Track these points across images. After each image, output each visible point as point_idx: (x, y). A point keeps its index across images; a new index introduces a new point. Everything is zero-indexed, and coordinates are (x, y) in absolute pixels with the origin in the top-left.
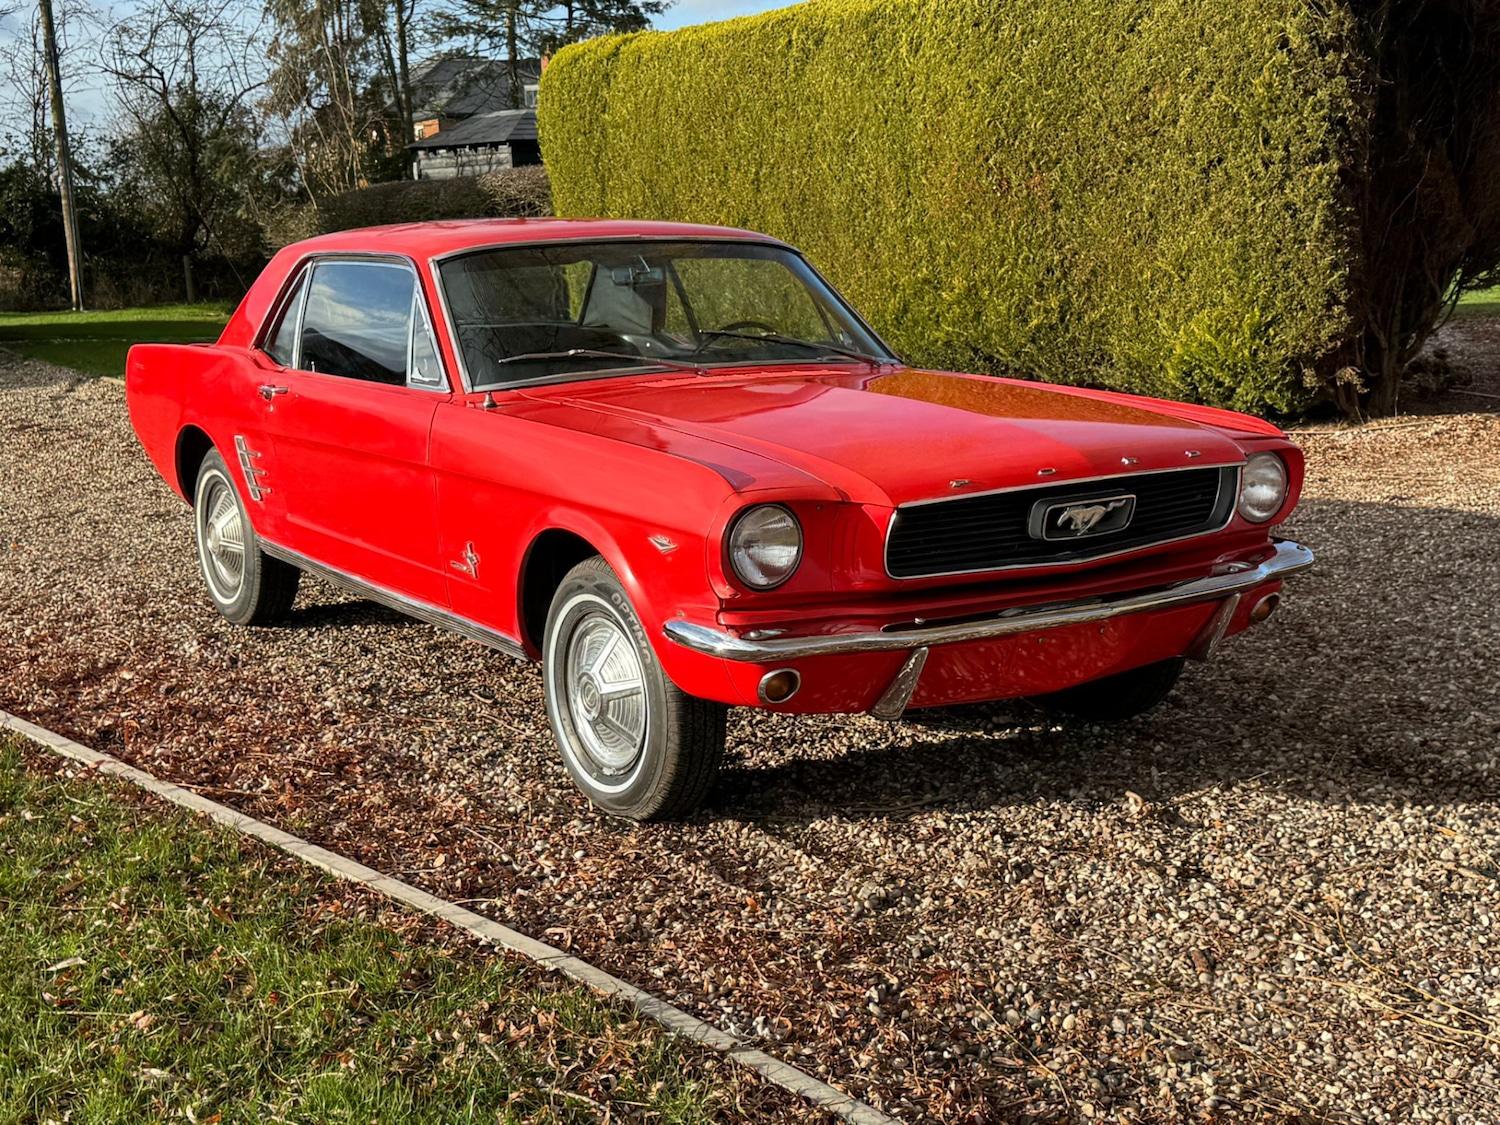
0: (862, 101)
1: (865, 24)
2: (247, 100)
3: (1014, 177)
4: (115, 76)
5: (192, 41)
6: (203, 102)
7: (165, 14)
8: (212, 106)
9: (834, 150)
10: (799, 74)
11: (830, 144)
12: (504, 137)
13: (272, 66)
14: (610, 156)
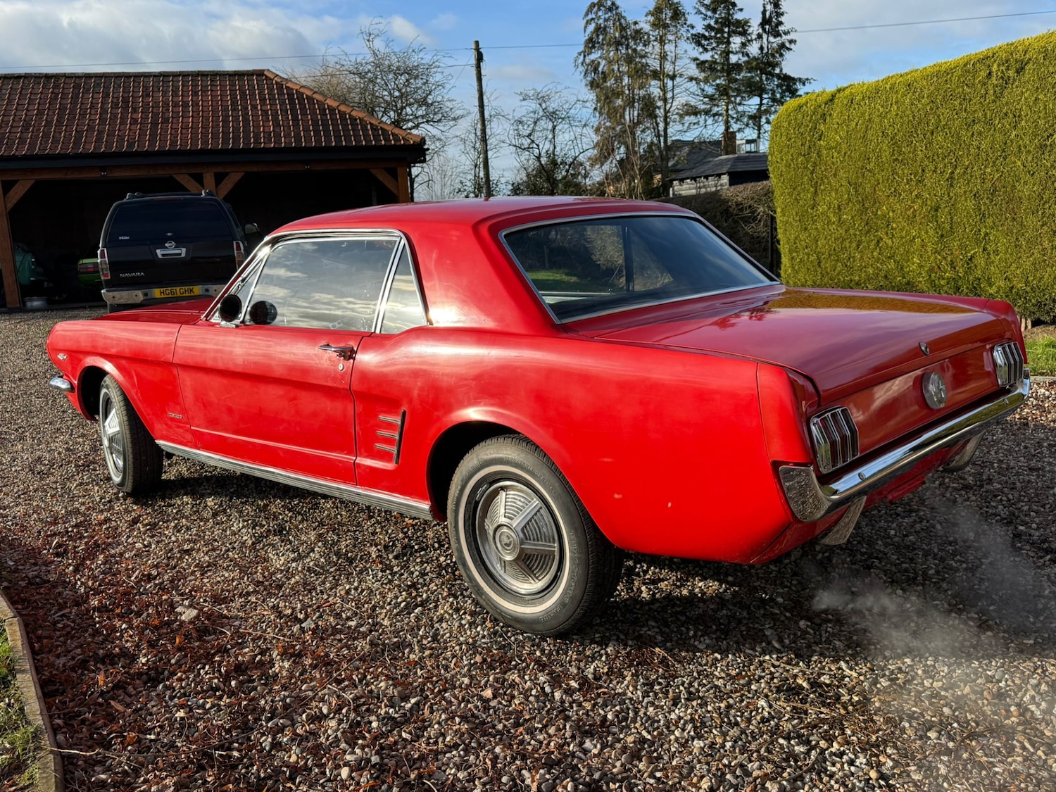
2: (581, 158)
4: (514, 148)
5: (554, 128)
6: (559, 161)
7: (541, 114)
8: (563, 163)
9: (1029, 151)
10: (998, 97)
11: (1025, 147)
12: (725, 170)
13: (596, 138)
14: (823, 169)
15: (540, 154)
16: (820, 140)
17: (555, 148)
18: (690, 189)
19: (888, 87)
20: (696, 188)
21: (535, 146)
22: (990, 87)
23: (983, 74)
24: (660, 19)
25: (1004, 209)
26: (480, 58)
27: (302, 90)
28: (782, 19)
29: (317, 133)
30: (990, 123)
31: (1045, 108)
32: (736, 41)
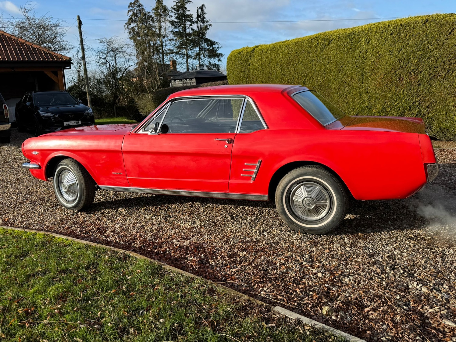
0: (347, 58)
1: (348, 36)
2: (131, 69)
3: (405, 76)
4: (98, 64)
5: (115, 55)
6: (118, 70)
8: (120, 71)
9: (334, 72)
10: (322, 52)
11: (333, 70)
12: (194, 76)
13: (136, 61)
14: (251, 77)
15: (110, 66)
16: (249, 66)
17: (116, 64)
18: (179, 84)
19: (278, 46)
20: (182, 83)
21: (108, 63)
22: (319, 48)
23: (315, 43)
24: (158, 12)
25: (325, 92)
26: (80, 23)
27: (4, 34)
28: (205, 16)
29: (17, 54)
30: (318, 61)
31: (340, 56)
32: (188, 23)
